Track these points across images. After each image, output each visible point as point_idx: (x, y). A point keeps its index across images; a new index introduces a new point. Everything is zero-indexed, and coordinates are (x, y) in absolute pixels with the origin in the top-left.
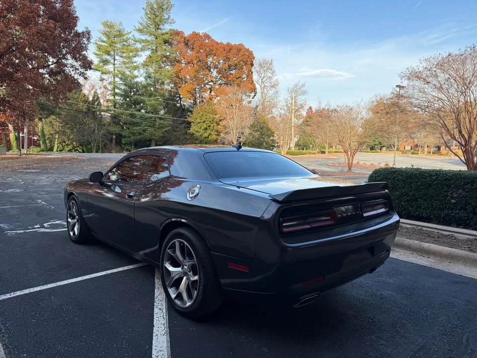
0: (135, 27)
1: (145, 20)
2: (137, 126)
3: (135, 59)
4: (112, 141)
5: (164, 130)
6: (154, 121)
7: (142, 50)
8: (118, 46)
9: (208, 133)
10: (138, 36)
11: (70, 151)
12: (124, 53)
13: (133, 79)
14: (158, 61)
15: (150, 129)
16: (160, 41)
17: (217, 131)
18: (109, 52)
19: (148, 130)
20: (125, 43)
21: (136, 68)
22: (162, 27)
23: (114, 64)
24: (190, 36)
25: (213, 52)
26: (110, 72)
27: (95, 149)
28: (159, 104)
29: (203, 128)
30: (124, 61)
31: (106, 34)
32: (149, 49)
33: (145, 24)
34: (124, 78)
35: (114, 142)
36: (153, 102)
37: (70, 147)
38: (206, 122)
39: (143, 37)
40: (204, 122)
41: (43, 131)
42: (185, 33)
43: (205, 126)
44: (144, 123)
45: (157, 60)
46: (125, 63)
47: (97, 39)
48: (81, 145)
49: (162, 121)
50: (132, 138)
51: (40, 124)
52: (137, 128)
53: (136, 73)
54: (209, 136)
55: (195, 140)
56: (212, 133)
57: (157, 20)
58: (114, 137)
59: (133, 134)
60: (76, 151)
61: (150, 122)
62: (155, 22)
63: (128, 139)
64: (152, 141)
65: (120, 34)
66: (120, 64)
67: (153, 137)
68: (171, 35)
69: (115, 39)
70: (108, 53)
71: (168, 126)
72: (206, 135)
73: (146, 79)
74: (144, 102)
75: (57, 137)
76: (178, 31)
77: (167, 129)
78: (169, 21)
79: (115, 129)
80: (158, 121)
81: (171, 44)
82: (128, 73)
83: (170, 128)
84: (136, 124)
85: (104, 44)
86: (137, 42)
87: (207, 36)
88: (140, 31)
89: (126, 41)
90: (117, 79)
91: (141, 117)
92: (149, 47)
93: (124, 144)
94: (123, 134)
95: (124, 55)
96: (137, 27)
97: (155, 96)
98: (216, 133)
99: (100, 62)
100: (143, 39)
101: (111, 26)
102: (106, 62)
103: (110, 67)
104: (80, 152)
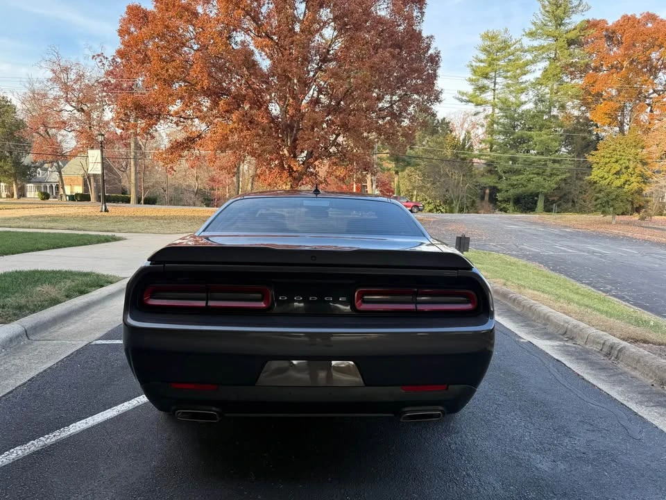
0: (524, 30)
1: (541, 16)
2: (519, 174)
3: (524, 78)
4: (484, 198)
5: (560, 177)
6: (544, 165)
7: (533, 62)
8: (502, 63)
9: (623, 180)
10: (527, 42)
11: (430, 211)
12: (508, 71)
13: (519, 106)
14: (557, 75)
15: (537, 178)
16: (562, 42)
17: (642, 176)
18: (487, 74)
19: (534, 179)
20: (511, 57)
21: (522, 91)
22: (568, 21)
23: (494, 90)
24: (618, 24)
25: (657, 43)
26: (486, 102)
27: (457, 208)
28: (553, 140)
29: (613, 171)
30: (508, 83)
31: (485, 50)
32: (543, 58)
33: (539, 22)
34: (506, 107)
35: (487, 198)
36: (544, 137)
37: (432, 206)
38: (621, 162)
39: (536, 43)
40: (617, 162)
41: (398, 187)
42: (608, 22)
43: (618, 169)
44: (528, 169)
45: (555, 73)
46: (508, 86)
47: (474, 59)
48: (445, 202)
49: (557, 165)
50: (512, 191)
51: (396, 179)
52: (517, 177)
53: (523, 98)
54: (624, 184)
55: (597, 193)
56: (632, 179)
57: (559, 12)
58: (487, 191)
59: (513, 186)
60: (437, 210)
61: (537, 168)
62: (555, 16)
63: (505, 193)
64: (540, 196)
65: (505, 46)
66: (502, 89)
67: (541, 190)
68: (583, 29)
69: (498, 54)
70: (486, 77)
71: (565, 172)
72: (618, 183)
73: (536, 104)
74: (530, 138)
75: (415, 193)
76: (596, 20)
77: (564, 176)
78: (580, 8)
79: (490, 181)
80: (550, 164)
81: (580, 45)
82: (512, 99)
83: (568, 175)
84: (518, 172)
85: (482, 65)
86: (526, 51)
87: (651, 17)
88: (532, 34)
89: (513, 54)
90: (497, 111)
91: (525, 161)
92: (544, 56)
93: (500, 202)
94: (499, 187)
95: (509, 74)
96: (527, 31)
97: (549, 128)
98: (639, 179)
99: (475, 90)
100: (536, 45)
101: (493, 38)
102: (483, 89)
103: (488, 96)
104: (442, 212)
